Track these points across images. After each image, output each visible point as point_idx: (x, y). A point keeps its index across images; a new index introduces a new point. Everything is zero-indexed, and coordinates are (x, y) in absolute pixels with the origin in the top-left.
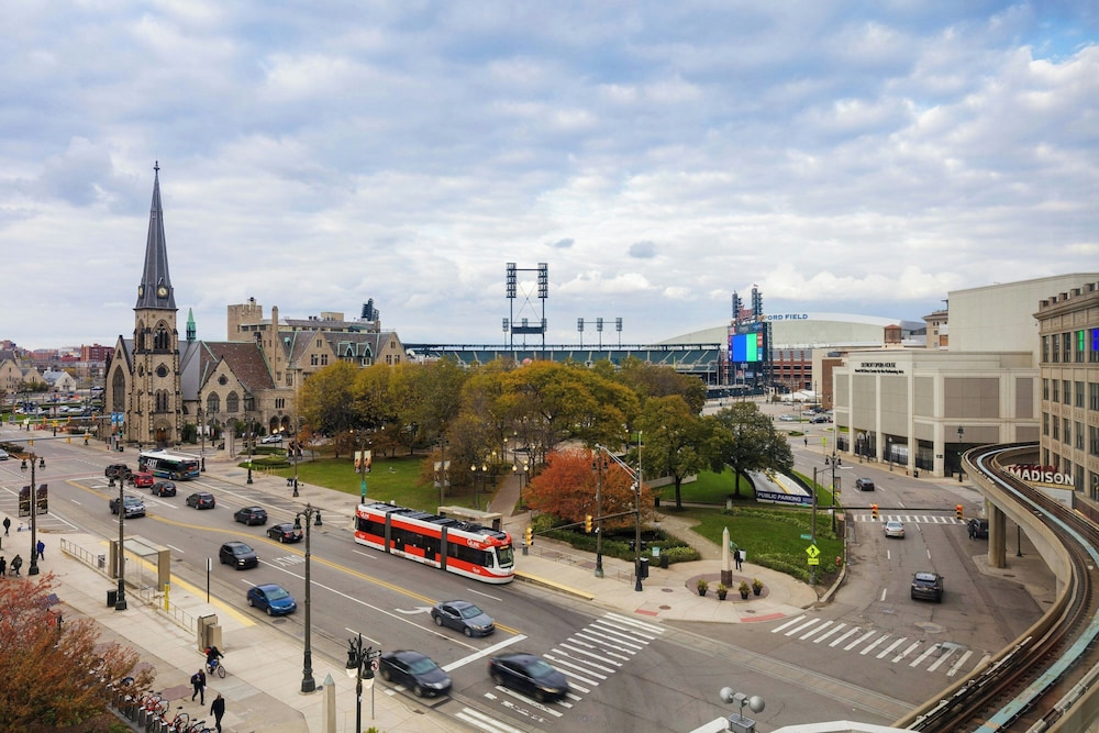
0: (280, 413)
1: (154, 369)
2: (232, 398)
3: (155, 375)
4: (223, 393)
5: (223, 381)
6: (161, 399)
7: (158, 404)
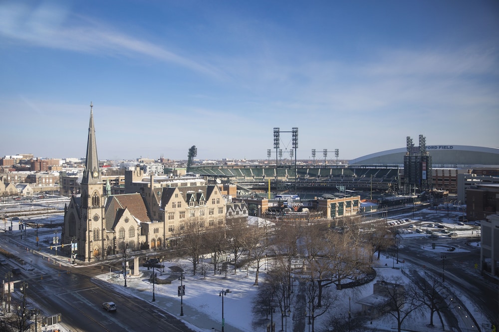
0: (157, 236)
1: (92, 217)
2: (132, 230)
3: (92, 220)
4: (127, 227)
5: (127, 220)
6: (96, 234)
7: (94, 236)
